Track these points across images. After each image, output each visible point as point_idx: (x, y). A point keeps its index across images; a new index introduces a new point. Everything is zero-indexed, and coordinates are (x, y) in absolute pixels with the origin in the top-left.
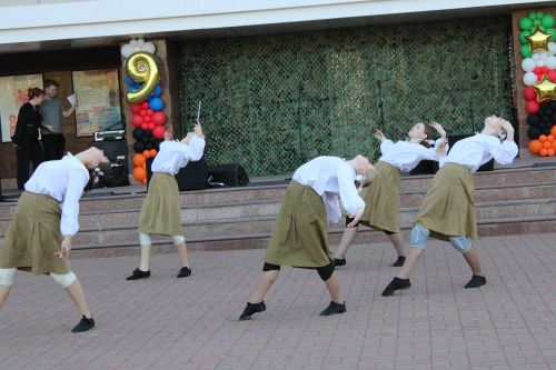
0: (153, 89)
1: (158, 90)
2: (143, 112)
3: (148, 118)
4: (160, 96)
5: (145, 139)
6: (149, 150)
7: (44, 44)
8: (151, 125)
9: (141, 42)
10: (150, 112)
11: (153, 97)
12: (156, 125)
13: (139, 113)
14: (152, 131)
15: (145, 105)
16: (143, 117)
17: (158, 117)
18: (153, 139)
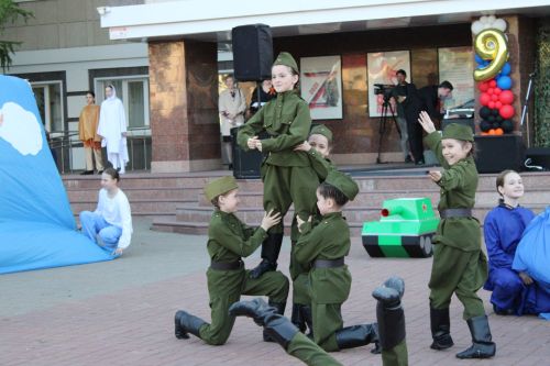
0: (501, 67)
1: (507, 68)
2: (491, 91)
3: (495, 97)
4: (509, 75)
5: (491, 118)
6: (495, 129)
7: (414, 19)
8: (498, 104)
9: (492, 18)
10: (497, 90)
11: (501, 75)
12: (504, 104)
13: (486, 92)
14: (498, 110)
15: (493, 83)
16: (490, 95)
17: (506, 96)
18: (499, 118)
